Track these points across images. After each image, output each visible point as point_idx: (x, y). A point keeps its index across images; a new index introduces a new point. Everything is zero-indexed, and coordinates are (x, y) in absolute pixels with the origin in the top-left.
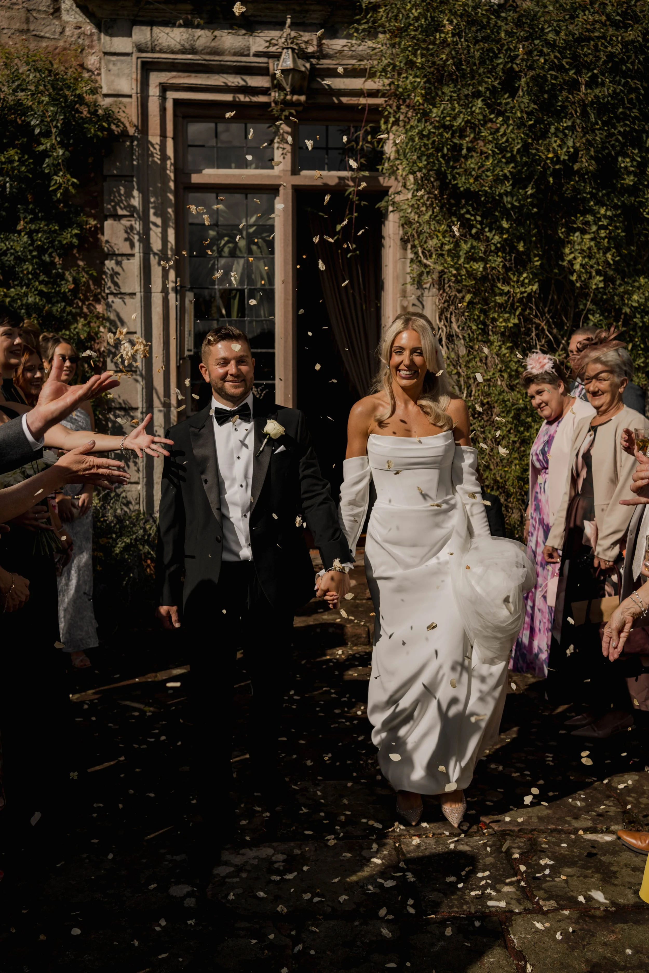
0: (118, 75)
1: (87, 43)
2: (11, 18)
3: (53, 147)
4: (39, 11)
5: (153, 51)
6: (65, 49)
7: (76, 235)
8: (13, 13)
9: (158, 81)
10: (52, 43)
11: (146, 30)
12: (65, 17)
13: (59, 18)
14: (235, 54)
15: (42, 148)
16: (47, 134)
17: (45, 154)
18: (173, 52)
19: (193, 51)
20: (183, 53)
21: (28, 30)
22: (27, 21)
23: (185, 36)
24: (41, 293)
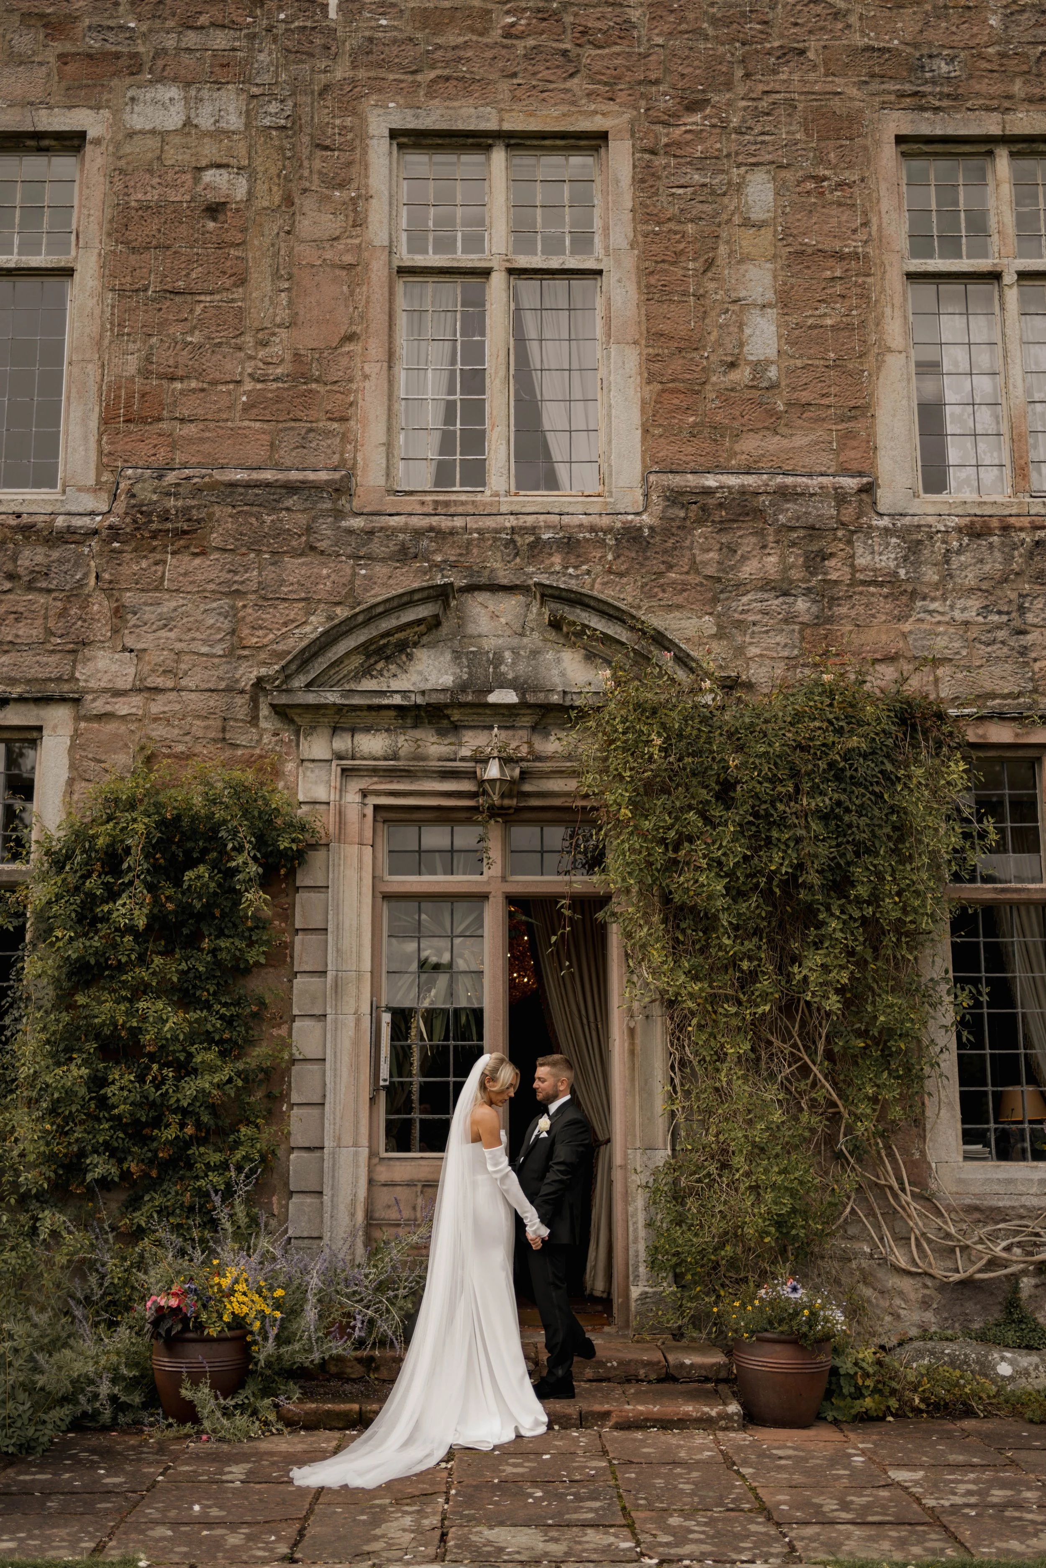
0: (316, 783)
1: (284, 750)
2: (207, 728)
3: (245, 863)
4: (236, 720)
5: (353, 759)
6: (261, 757)
7: (264, 952)
8: (211, 722)
9: (357, 788)
10: (246, 751)
11: (347, 737)
12: (263, 724)
13: (256, 725)
14: (439, 760)
15: (234, 864)
16: (239, 849)
17: (236, 871)
18: (375, 759)
19: (395, 757)
20: (385, 759)
21: (224, 739)
22: (224, 730)
23: (388, 742)
24: (222, 1017)
